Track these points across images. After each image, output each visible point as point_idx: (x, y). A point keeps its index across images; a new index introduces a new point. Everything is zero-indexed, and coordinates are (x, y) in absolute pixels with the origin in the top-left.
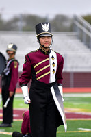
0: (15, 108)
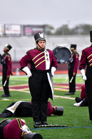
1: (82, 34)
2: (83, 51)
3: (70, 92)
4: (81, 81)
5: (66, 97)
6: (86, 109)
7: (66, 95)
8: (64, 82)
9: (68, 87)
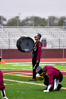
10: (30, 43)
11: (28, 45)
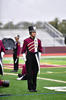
0: (19, 63)
1: (23, 28)
2: (25, 41)
3: (14, 70)
4: (22, 62)
5: (11, 74)
6: (26, 82)
7: (12, 72)
8: (10, 63)
9: (13, 66)
10: (11, 42)
11: (10, 44)
